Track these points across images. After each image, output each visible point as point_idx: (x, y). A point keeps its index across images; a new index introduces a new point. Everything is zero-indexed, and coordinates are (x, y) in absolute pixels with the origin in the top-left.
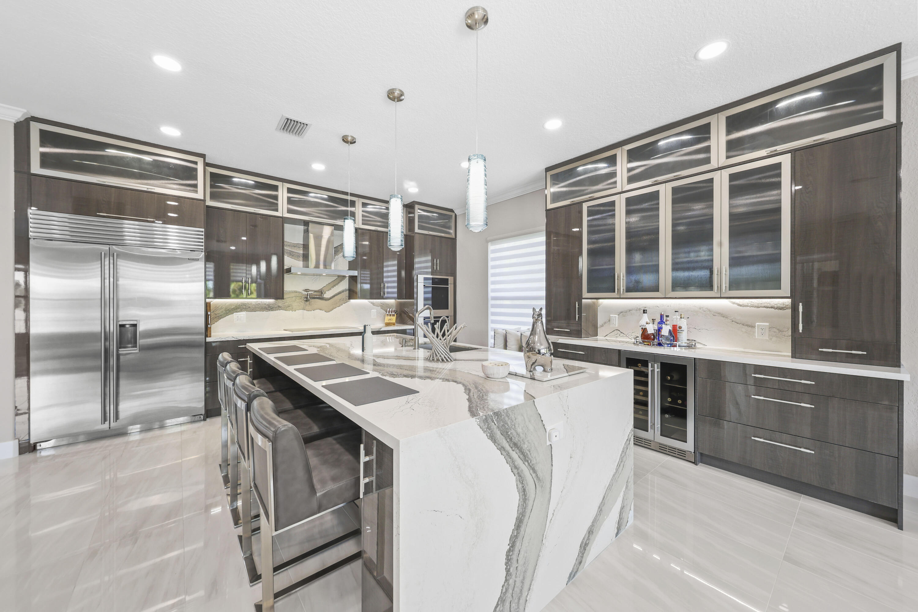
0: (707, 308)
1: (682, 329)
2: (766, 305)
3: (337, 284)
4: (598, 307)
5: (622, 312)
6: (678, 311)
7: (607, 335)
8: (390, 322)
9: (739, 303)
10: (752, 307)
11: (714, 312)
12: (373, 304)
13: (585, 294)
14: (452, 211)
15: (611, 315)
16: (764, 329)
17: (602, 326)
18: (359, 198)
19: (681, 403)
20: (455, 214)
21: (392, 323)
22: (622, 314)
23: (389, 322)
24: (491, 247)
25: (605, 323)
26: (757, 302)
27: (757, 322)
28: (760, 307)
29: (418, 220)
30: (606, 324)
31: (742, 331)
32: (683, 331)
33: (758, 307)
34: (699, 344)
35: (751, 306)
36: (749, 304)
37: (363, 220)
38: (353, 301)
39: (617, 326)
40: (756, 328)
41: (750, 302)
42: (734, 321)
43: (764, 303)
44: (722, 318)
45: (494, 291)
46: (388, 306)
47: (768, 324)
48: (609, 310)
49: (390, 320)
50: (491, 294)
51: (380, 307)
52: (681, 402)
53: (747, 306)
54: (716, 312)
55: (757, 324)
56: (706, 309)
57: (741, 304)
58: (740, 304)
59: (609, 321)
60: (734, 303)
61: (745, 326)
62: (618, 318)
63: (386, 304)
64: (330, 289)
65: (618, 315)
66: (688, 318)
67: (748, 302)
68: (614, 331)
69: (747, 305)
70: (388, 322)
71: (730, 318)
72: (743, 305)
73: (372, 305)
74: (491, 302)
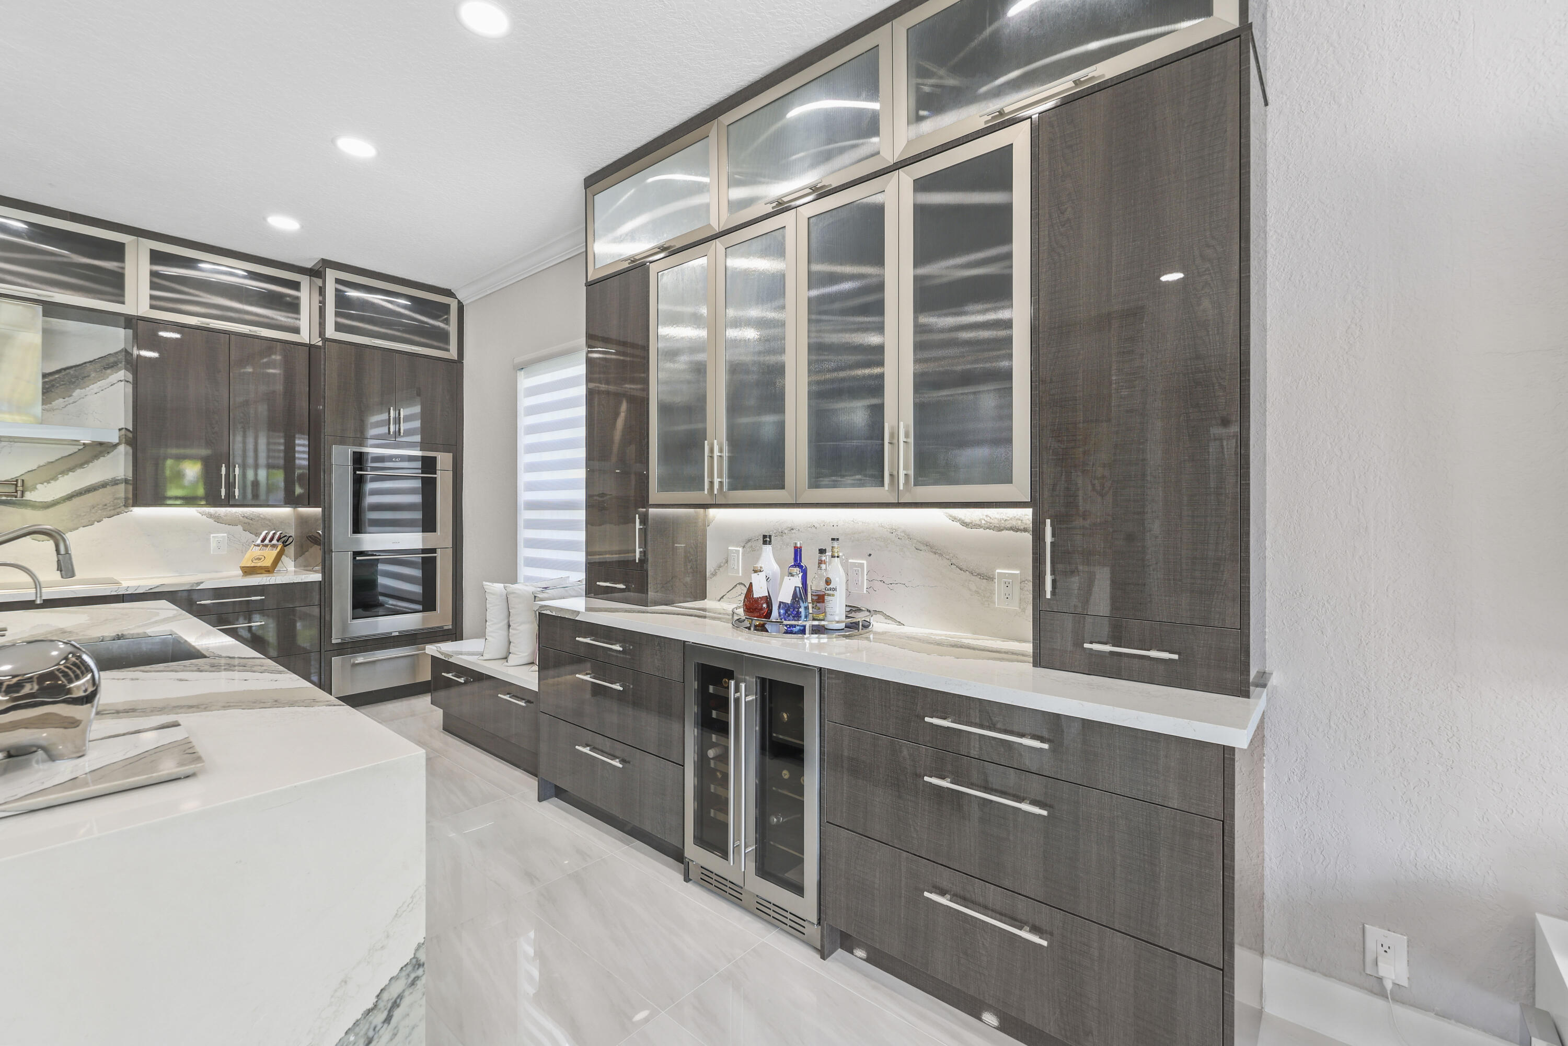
0: (904, 532)
1: (831, 586)
2: (1014, 523)
3: (81, 465)
4: (708, 528)
5: (749, 541)
6: (838, 539)
7: (722, 597)
8: (256, 565)
9: (963, 518)
10: (987, 528)
11: (918, 541)
12: (217, 519)
13: (655, 495)
14: (448, 293)
15: (729, 548)
16: (1011, 583)
17: (714, 574)
18: (139, 238)
19: (786, 780)
20: (459, 301)
21: (261, 568)
22: (749, 544)
23: (253, 565)
24: (525, 382)
25: (720, 567)
26: (998, 516)
27: (1000, 568)
28: (1002, 530)
29: (334, 309)
30: (720, 569)
31: (970, 590)
32: (835, 589)
33: (1000, 529)
34: (891, 622)
35: (986, 526)
36: (983, 522)
37: (152, 297)
38: (140, 512)
39: (741, 575)
40: (995, 583)
41: (984, 517)
42: (954, 565)
43: (1011, 519)
44: (932, 556)
45: (531, 487)
46: (269, 524)
47: (1018, 572)
48: (729, 534)
49: (257, 561)
50: (524, 496)
51: (240, 528)
52: (786, 777)
53: (979, 526)
54: (920, 542)
55: (997, 571)
56: (903, 535)
57: (967, 520)
58: (965, 521)
59: (727, 562)
60: (954, 519)
61: (976, 577)
62: (743, 554)
63: (265, 519)
64: (55, 478)
65: (744, 547)
66: (870, 555)
67: (981, 518)
68: (736, 586)
69: (979, 523)
70: (250, 564)
71: (947, 557)
72: (971, 523)
73: (211, 521)
74: (525, 515)
